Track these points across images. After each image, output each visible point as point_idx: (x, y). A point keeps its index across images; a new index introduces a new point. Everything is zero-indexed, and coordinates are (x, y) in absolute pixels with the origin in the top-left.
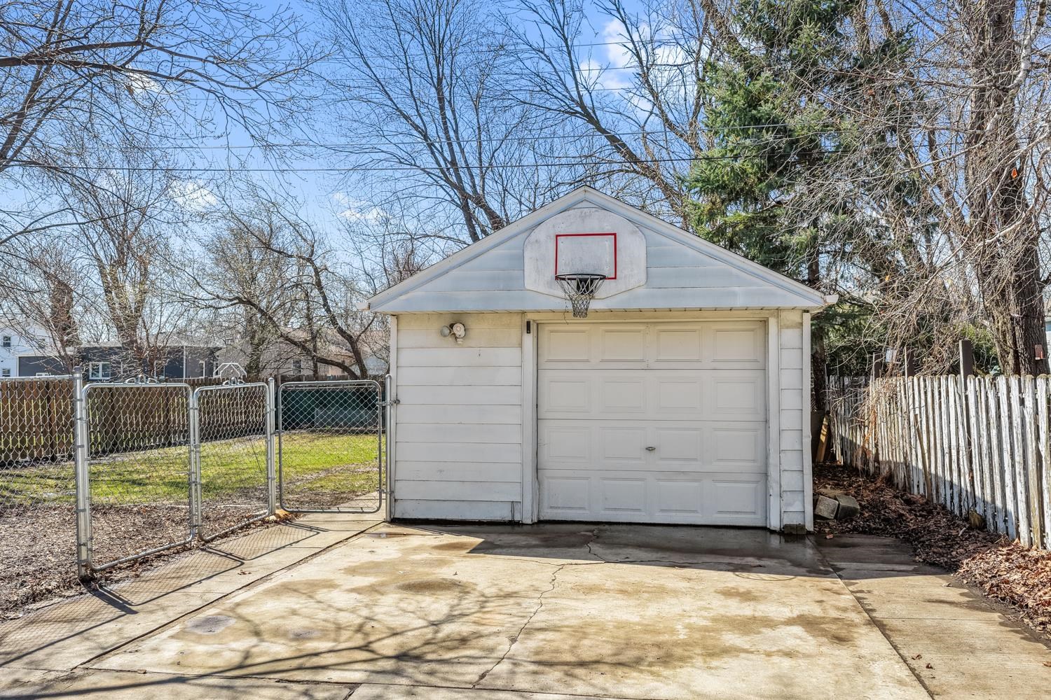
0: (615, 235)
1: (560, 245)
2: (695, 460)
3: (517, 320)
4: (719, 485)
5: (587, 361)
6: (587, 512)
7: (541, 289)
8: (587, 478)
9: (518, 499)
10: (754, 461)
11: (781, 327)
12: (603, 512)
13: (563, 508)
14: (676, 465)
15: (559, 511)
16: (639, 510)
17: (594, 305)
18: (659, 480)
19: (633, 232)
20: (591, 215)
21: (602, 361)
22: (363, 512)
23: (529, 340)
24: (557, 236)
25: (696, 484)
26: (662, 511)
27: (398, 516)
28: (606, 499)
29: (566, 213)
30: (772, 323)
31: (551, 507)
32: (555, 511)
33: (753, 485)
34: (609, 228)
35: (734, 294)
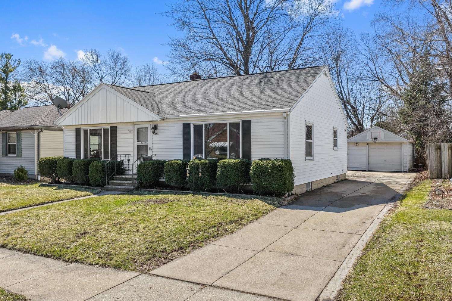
0: (380, 132)
1: (372, 134)
3: (366, 143)
4: (395, 166)
7: (369, 139)
9: (366, 167)
10: (400, 162)
11: (404, 144)
17: (377, 141)
18: (386, 165)
20: (376, 130)
21: (378, 148)
23: (367, 146)
25: (392, 166)
26: (387, 169)
30: (403, 143)
33: (400, 166)
35: (396, 140)
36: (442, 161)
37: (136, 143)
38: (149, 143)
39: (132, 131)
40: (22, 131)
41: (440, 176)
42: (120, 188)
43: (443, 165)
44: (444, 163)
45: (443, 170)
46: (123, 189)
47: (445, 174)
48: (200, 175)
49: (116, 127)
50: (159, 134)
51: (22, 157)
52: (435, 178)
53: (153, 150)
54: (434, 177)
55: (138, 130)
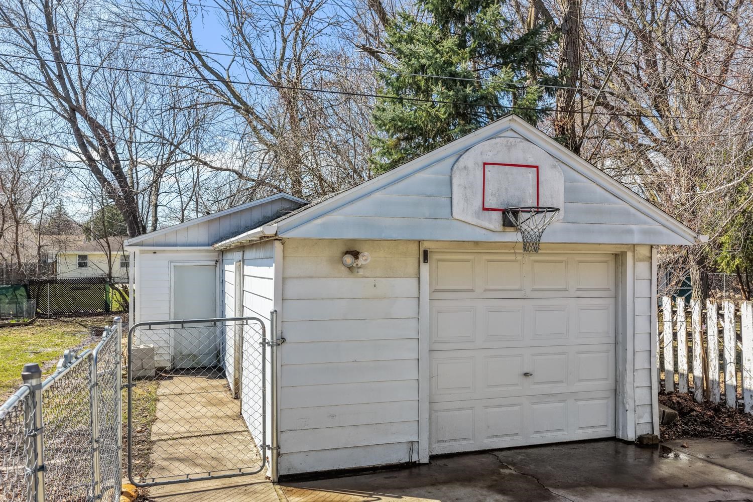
0: (537, 167)
1: (488, 174)
2: (562, 382)
3: (414, 248)
4: (580, 403)
5: (472, 290)
6: (471, 442)
7: (469, 219)
8: (472, 408)
9: (415, 439)
10: (606, 379)
11: (635, 260)
12: (486, 441)
13: (450, 441)
14: (547, 388)
15: (447, 444)
16: (517, 434)
18: (532, 403)
19: (554, 167)
20: (515, 145)
21: (486, 290)
22: (243, 474)
23: (426, 269)
24: (485, 164)
25: (561, 404)
26: (536, 432)
27: (283, 472)
28: (488, 427)
29: (493, 141)
30: (629, 255)
31: (439, 441)
32: (442, 445)
33: (605, 401)
34: (531, 159)
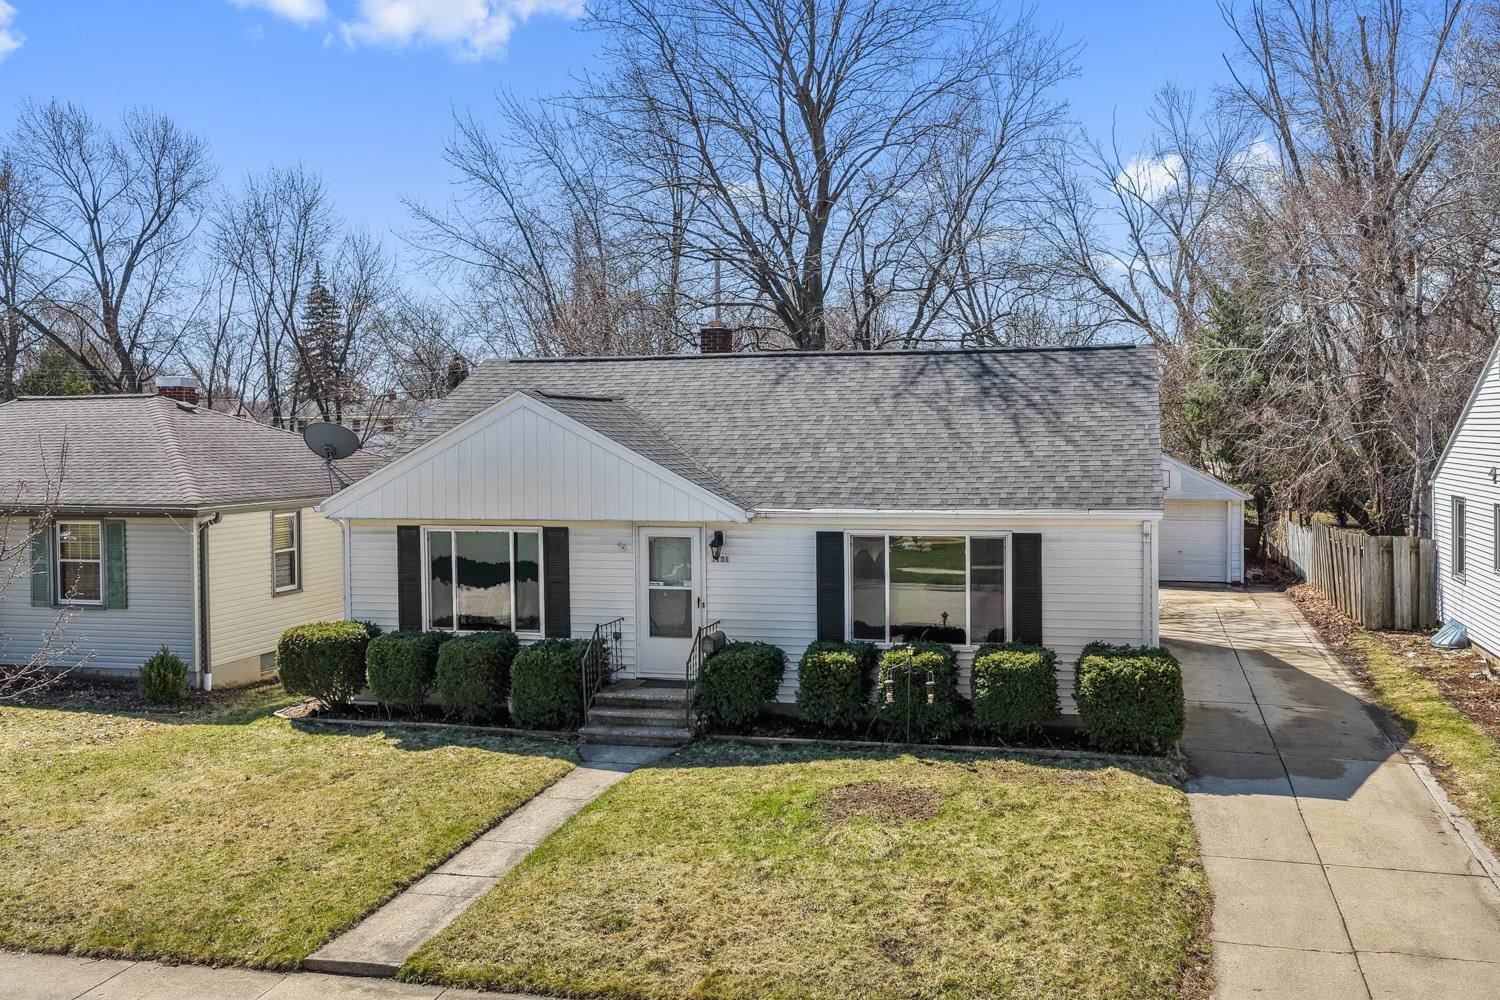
11: (1233, 505)
30: (1229, 503)
36: (1396, 585)
37: (646, 585)
38: (695, 586)
39: (629, 547)
40: (128, 520)
41: (1390, 624)
42: (642, 737)
43: (1398, 595)
44: (1401, 591)
45: (1398, 607)
46: (652, 738)
47: (1402, 617)
48: (930, 701)
49: (565, 530)
50: (731, 558)
51: (130, 608)
52: (1378, 630)
53: (710, 607)
54: (1374, 626)
55: (653, 543)
